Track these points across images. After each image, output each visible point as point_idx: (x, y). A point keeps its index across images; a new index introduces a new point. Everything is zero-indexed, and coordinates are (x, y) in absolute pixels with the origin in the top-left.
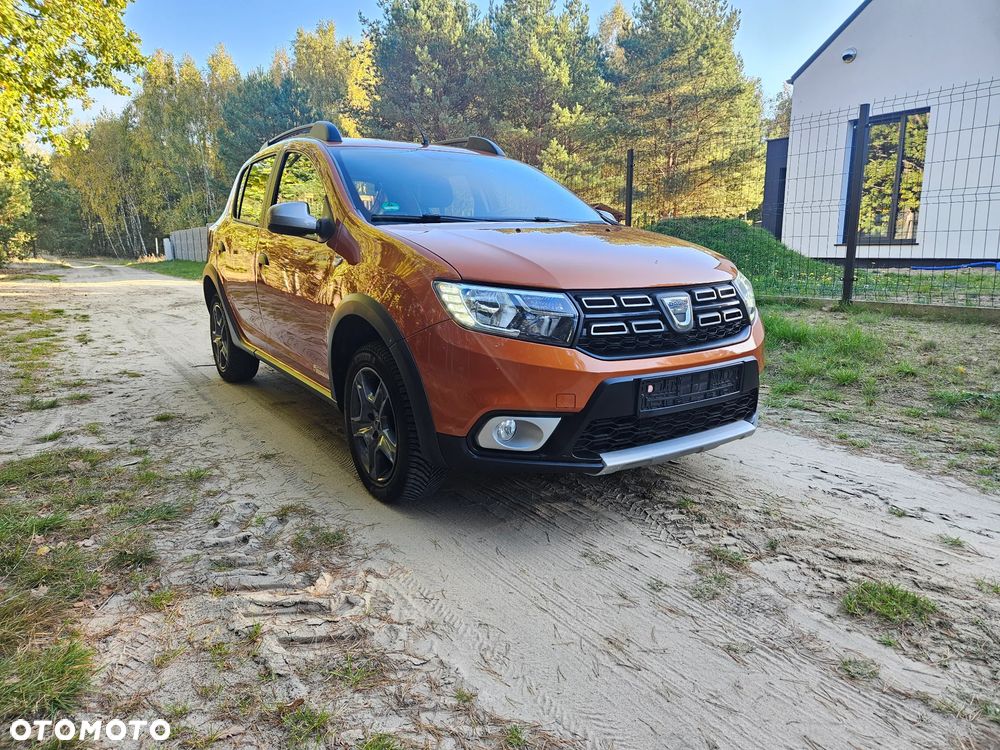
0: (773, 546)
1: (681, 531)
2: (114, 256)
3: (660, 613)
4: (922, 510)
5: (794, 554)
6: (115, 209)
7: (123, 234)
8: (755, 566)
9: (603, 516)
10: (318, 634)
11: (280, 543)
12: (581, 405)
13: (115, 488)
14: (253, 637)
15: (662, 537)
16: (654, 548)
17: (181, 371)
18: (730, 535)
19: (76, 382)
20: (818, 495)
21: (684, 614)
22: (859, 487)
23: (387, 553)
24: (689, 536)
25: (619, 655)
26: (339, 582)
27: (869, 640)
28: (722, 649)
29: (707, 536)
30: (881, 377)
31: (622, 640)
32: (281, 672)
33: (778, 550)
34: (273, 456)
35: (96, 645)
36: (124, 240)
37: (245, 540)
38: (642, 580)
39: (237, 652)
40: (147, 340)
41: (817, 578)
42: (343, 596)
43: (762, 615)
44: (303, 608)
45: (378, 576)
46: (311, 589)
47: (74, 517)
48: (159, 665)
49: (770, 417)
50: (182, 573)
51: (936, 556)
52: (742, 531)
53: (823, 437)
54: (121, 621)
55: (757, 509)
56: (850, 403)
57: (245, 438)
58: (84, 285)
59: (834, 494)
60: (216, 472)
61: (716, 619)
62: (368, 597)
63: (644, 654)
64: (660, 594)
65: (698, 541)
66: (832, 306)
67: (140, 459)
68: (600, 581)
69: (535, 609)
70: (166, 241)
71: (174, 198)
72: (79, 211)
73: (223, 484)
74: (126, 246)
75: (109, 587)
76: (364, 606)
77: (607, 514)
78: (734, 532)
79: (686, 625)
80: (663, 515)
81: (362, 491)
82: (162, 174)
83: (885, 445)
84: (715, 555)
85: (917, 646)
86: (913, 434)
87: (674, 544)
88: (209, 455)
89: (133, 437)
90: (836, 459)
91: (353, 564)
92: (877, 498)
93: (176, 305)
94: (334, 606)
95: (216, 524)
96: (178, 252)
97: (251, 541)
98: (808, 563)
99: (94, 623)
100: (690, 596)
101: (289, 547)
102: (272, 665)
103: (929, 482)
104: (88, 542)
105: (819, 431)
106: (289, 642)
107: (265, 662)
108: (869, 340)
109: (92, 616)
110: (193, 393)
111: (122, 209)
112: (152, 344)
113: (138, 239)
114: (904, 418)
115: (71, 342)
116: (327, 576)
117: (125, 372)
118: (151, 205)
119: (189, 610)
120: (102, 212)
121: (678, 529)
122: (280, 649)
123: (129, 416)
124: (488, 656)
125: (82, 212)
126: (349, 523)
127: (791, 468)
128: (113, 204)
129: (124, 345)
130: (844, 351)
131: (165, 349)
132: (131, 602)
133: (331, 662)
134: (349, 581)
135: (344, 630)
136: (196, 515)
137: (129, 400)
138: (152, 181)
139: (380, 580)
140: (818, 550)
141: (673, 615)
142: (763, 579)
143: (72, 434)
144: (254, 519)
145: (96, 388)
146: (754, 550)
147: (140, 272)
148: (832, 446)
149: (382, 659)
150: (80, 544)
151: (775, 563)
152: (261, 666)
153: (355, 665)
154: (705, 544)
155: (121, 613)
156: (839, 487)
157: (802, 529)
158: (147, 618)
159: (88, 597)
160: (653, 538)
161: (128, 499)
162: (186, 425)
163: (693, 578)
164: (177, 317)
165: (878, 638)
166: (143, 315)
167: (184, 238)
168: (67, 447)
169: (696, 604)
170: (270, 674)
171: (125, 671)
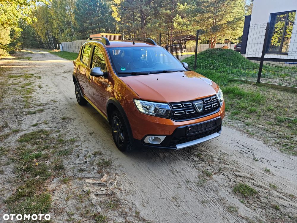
0: (220, 170)
1: (197, 164)
2: (45, 49)
3: (187, 190)
4: (263, 158)
5: (224, 173)
6: (45, 34)
7: (48, 42)
8: (214, 176)
9: (177, 158)
10: (104, 193)
11: (94, 164)
12: (171, 133)
13: (53, 144)
14: (88, 193)
15: (192, 166)
16: (189, 169)
17: (67, 100)
18: (209, 166)
19: (40, 104)
20: (236, 153)
21: (193, 191)
22: (248, 150)
23: (121, 168)
24: (199, 165)
25: (175, 203)
26: (109, 177)
27: (238, 201)
28: (201, 201)
29: (203, 166)
30: (263, 110)
31: (177, 198)
32: (95, 204)
33: (221, 171)
34: (93, 133)
35: (52, 193)
36: (48, 44)
37: (86, 162)
38: (184, 179)
39: (84, 198)
40: (57, 87)
41: (229, 181)
42: (110, 182)
43: (212, 192)
44: (100, 185)
45: (118, 175)
46: (102, 179)
47: (43, 153)
48: (67, 200)
49: (229, 123)
50: (71, 172)
51: (262, 175)
52: (213, 165)
53: (242, 131)
54: (57, 186)
55: (218, 157)
56: (252, 119)
57: (85, 126)
58: (38, 62)
59: (240, 152)
60: (78, 139)
61: (201, 193)
62: (116, 182)
63: (182, 202)
64: (188, 184)
65: (201, 167)
66: (254, 83)
67: (58, 134)
68: (173, 179)
69: (156, 187)
70: (60, 45)
71: (62, 31)
72: (34, 35)
73: (80, 143)
74: (49, 45)
75: (53, 176)
76: (114, 185)
77: (178, 157)
78: (211, 165)
79: (193, 194)
80: (193, 158)
81: (115, 146)
82: (58, 23)
83: (259, 135)
84: (204, 172)
85: (249, 203)
86: (268, 131)
87: (194, 168)
88: (76, 132)
89: (56, 125)
90: (244, 139)
91: (112, 171)
92: (252, 154)
93: (64, 73)
94: (107, 185)
95: (79, 157)
96: (64, 49)
97: (87, 163)
98: (228, 176)
99: (51, 186)
100: (196, 185)
101: (97, 165)
102: (93, 202)
103: (268, 148)
104: (48, 161)
105: (242, 129)
106: (97, 195)
107: (91, 201)
108: (262, 97)
109: (50, 185)
110: (71, 109)
111: (47, 34)
112: (59, 89)
113: (52, 43)
114: (266, 125)
115: (37, 88)
116: (106, 175)
117: (52, 101)
118: (55, 33)
119: (73, 184)
120: (41, 35)
121: (196, 163)
122: (95, 197)
123: (54, 117)
124: (144, 201)
125: (35, 35)
126: (112, 158)
127: (230, 142)
128: (44, 32)
129: (51, 89)
130: (254, 100)
131: (62, 91)
132: (59, 181)
133: (106, 202)
134: (111, 177)
135: (110, 192)
136: (73, 154)
137: (54, 111)
138: (55, 25)
139: (119, 177)
140: (231, 172)
141: (191, 191)
142: (215, 181)
143: (40, 124)
144: (88, 156)
145: (45, 106)
146: (215, 171)
147: (53, 56)
148: (244, 134)
149: (118, 201)
150: (46, 162)
151: (219, 176)
152: (90, 202)
153: (112, 203)
154: (202, 169)
155: (57, 184)
156: (242, 150)
157: (228, 165)
158: (63, 185)
159: (49, 179)
160: (189, 166)
161: (56, 148)
162: (70, 121)
163: (197, 179)
164: (65, 77)
165: (240, 200)
166: (56, 76)
167: (65, 44)
168: (39, 129)
169: (196, 188)
170: (92, 204)
171: (59, 201)
